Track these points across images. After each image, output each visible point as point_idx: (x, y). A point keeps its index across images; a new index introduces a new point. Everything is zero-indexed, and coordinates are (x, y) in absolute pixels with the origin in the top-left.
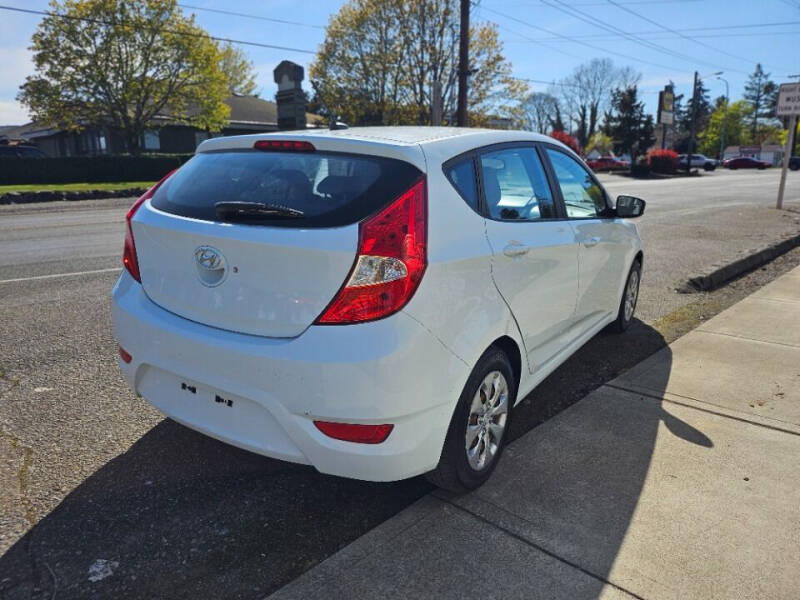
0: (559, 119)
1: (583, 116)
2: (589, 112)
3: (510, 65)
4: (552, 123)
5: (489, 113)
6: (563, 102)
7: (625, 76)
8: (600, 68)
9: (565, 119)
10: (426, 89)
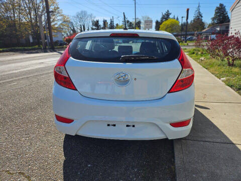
0: (74, 28)
1: (81, 28)
2: (82, 27)
3: (62, 10)
4: (72, 30)
5: (56, 26)
6: (74, 23)
7: (91, 16)
8: (83, 13)
9: (76, 28)
10: (32, 17)
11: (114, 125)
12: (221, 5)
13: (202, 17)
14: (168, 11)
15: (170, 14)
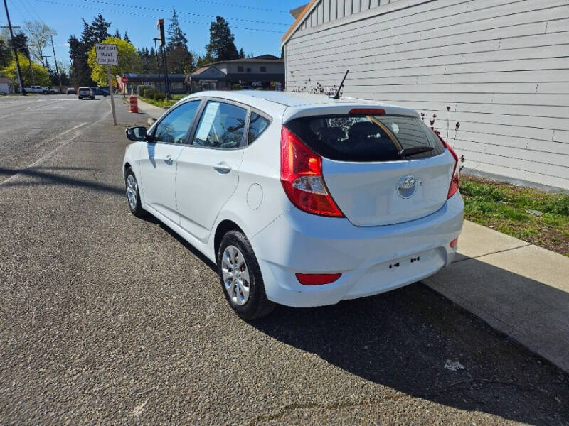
11: (397, 265)
12: (220, 19)
13: (186, 41)
14: (100, 17)
15: (108, 25)
